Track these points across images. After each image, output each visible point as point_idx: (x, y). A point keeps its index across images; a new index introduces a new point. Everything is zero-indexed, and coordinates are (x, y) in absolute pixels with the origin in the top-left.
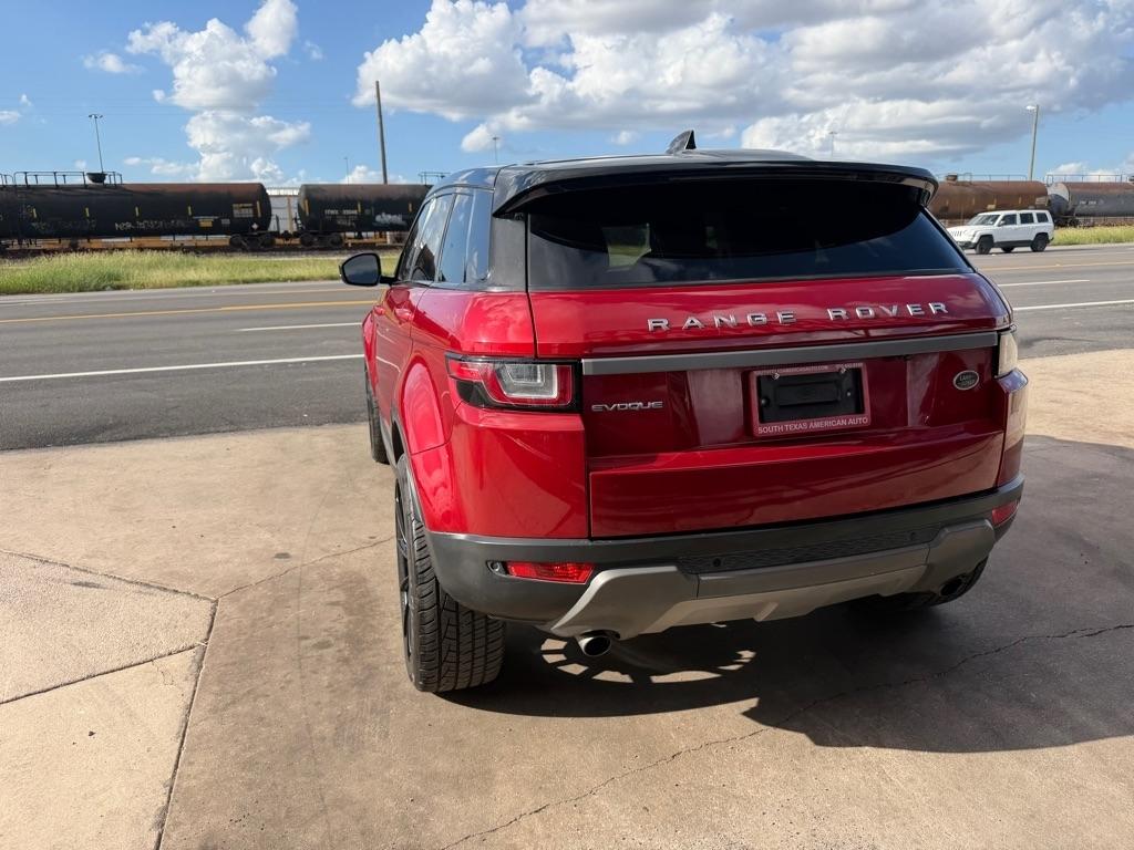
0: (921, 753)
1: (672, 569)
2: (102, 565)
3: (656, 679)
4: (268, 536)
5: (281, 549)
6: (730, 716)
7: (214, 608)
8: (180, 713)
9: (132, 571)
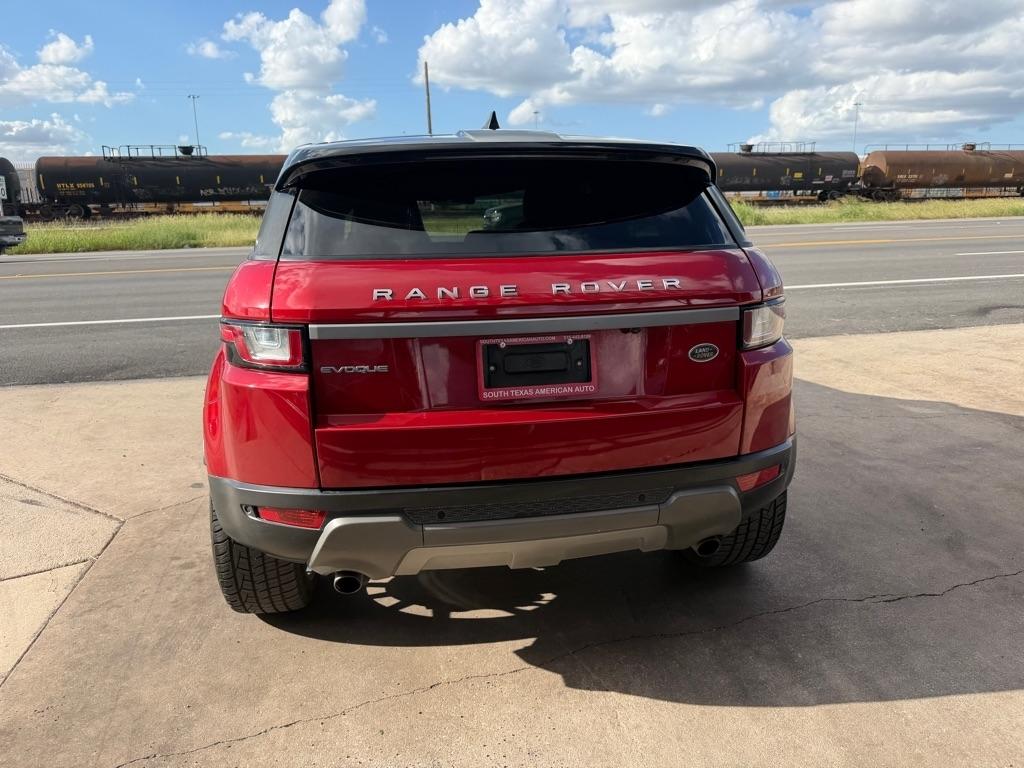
1: (396, 519)
2: (50, 486)
7: (119, 528)
8: (46, 615)
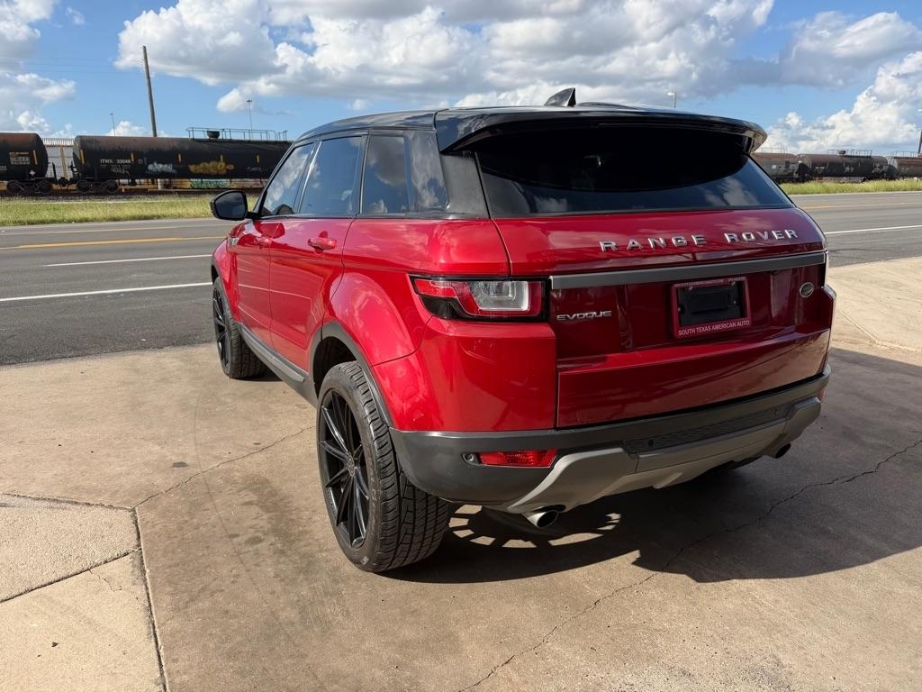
0: (775, 580)
1: (619, 450)
3: (554, 543)
4: (157, 448)
5: (176, 459)
6: (623, 567)
7: (134, 516)
8: (142, 615)
9: (34, 489)
